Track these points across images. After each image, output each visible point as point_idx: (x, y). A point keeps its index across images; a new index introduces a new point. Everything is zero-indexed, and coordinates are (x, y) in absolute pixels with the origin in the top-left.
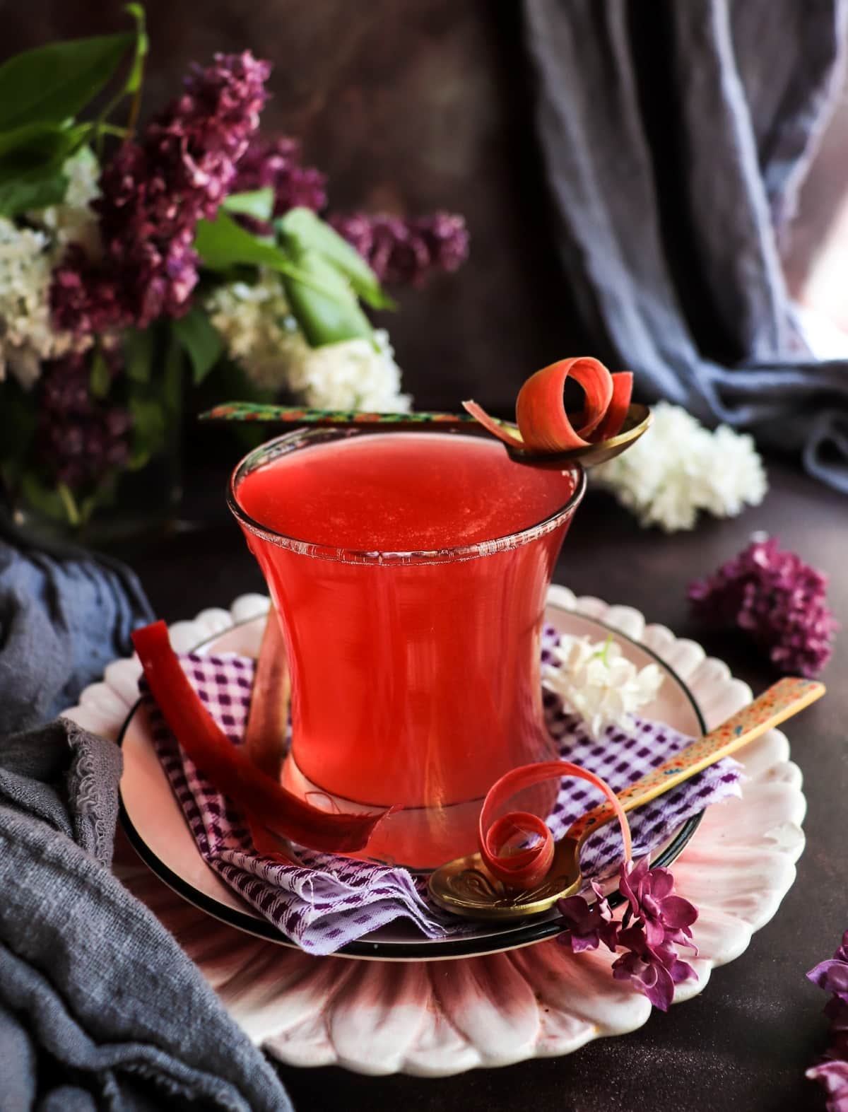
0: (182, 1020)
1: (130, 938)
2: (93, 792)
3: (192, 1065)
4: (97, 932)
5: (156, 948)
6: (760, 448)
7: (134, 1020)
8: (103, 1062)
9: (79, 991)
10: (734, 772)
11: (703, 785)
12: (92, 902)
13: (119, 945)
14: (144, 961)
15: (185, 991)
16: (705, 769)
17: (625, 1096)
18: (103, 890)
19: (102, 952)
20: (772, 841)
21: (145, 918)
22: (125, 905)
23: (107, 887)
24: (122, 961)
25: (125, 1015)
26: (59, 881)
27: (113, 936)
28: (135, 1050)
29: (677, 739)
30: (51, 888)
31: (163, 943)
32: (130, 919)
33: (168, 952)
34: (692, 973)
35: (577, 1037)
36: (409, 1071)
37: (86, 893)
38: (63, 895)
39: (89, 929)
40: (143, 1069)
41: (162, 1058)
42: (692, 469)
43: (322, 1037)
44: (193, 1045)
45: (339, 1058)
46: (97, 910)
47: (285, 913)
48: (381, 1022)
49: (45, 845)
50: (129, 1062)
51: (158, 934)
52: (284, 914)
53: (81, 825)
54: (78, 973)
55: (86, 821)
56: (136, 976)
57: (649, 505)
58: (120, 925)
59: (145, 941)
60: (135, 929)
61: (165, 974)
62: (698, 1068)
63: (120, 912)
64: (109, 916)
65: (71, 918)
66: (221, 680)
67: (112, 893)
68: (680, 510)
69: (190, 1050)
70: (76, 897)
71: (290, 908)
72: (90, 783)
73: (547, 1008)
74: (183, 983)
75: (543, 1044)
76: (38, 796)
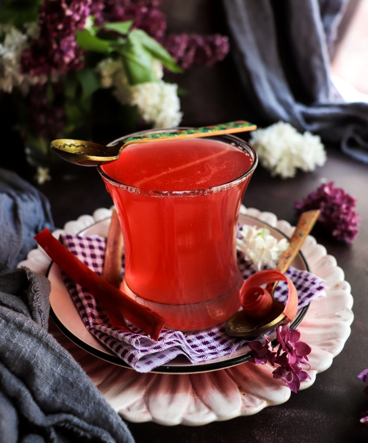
0: (85, 403)
1: (61, 366)
2: (40, 300)
4: (47, 363)
5: (72, 370)
6: (324, 141)
7: (63, 403)
9: (38, 389)
10: (322, 286)
11: (309, 292)
12: (44, 350)
13: (56, 369)
14: (67, 376)
15: (86, 390)
17: (278, 431)
18: (49, 344)
19: (49, 372)
20: (339, 316)
21: (68, 357)
22: (59, 351)
23: (51, 342)
24: (57, 376)
25: (59, 401)
27: (53, 365)
28: (64, 416)
29: (295, 272)
30: (26, 343)
31: (75, 368)
32: (61, 357)
33: (78, 372)
34: (308, 377)
35: (258, 406)
37: (42, 345)
38: (32, 346)
39: (44, 362)
40: (67, 425)
41: (76, 420)
42: (294, 151)
43: (145, 409)
44: (90, 414)
45: (153, 418)
46: (47, 353)
48: (171, 401)
49: (23, 323)
50: (61, 422)
51: (73, 364)
53: (35, 315)
55: (37, 313)
56: (63, 383)
57: (275, 167)
58: (56, 360)
59: (67, 367)
60: (63, 362)
61: (77, 382)
62: (309, 418)
63: (57, 354)
64: (52, 356)
65: (36, 357)
66: (91, 247)
67: (53, 345)
68: (289, 169)
69: (88, 416)
70: (37, 347)
72: (38, 296)
73: (244, 393)
74: (85, 386)
75: (244, 410)
76: (14, 302)
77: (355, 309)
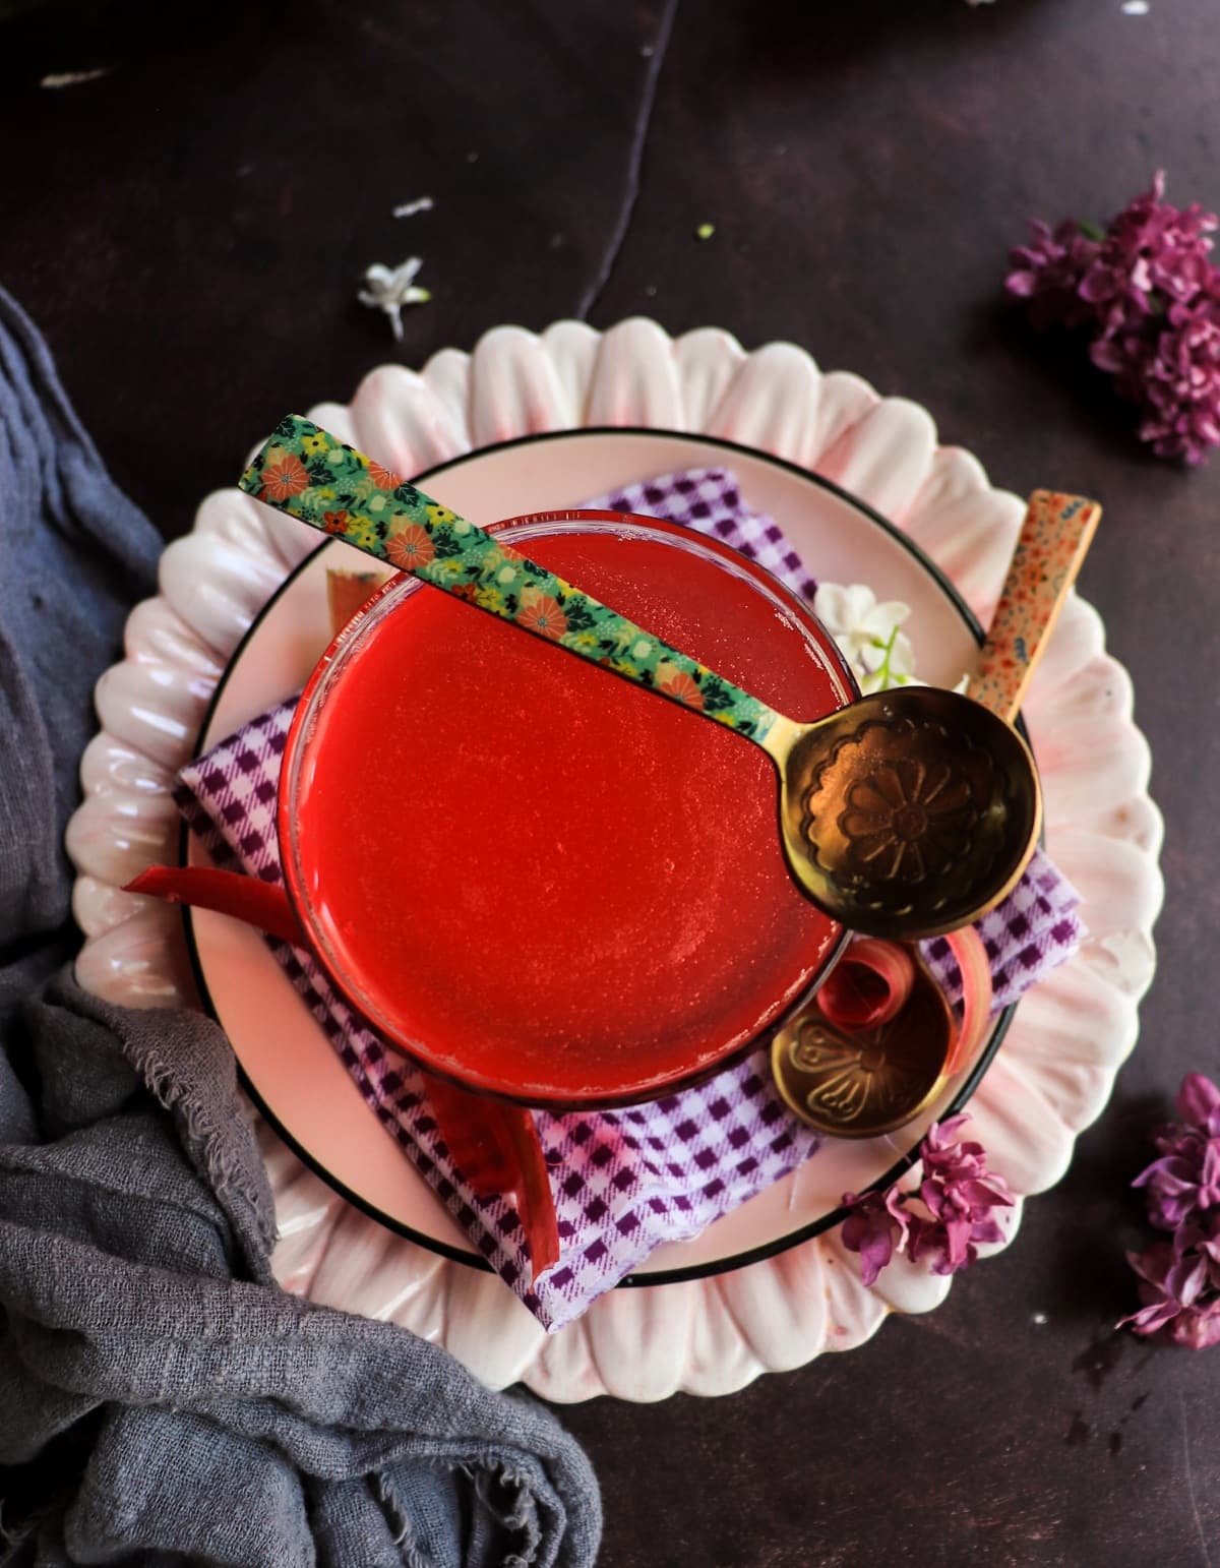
0: (439, 1416)
3: (461, 1440)
8: (368, 1467)
11: (1028, 941)
15: (434, 1390)
16: (1031, 910)
20: (1112, 959)
21: (366, 1336)
22: (339, 1336)
24: (352, 1375)
25: (374, 1421)
31: (389, 1347)
33: (400, 1351)
35: (867, 1330)
36: (689, 1393)
37: (292, 1344)
38: (268, 1362)
41: (429, 1449)
43: (584, 1364)
44: (459, 1430)
45: (609, 1392)
51: (381, 1343)
56: (373, 1385)
58: (337, 1350)
59: (369, 1352)
61: (404, 1381)
65: (288, 1382)
70: (283, 1353)
71: (521, 1277)
75: (833, 1344)
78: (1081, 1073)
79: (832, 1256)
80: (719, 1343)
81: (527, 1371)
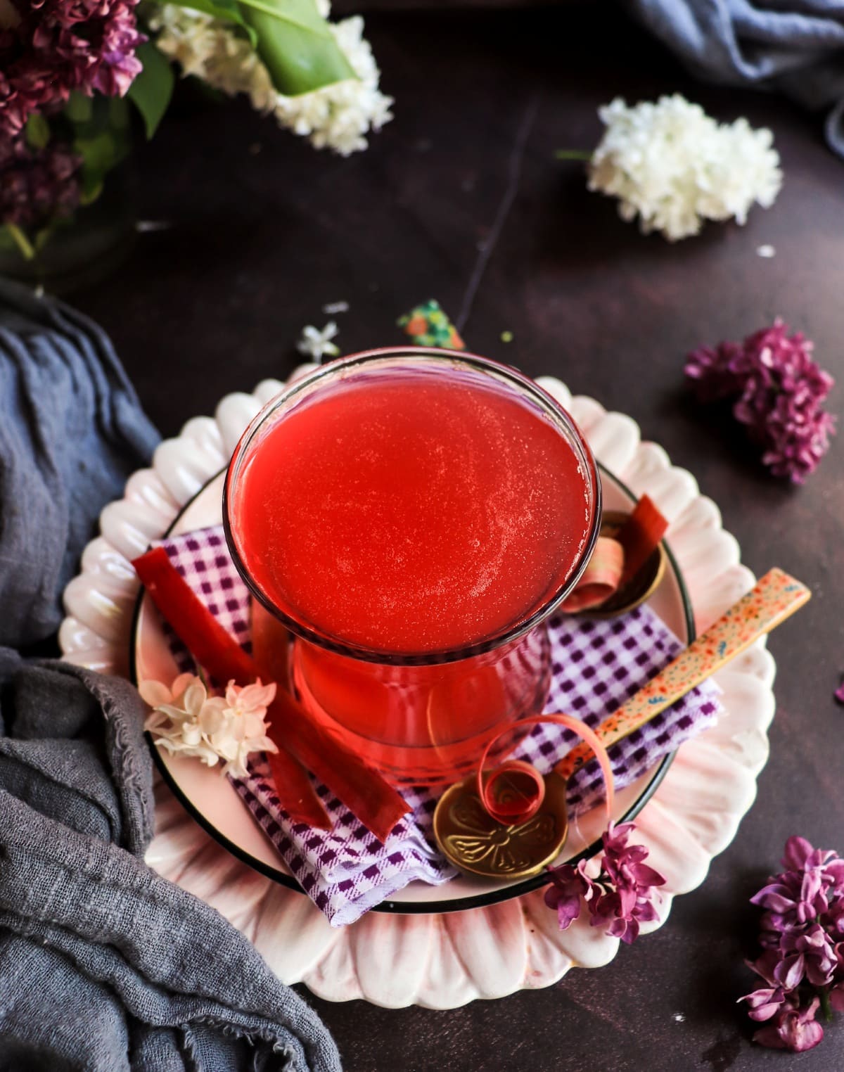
0: (237, 987)
1: (184, 923)
2: (134, 765)
3: (249, 1013)
4: (157, 928)
5: (207, 928)
7: (198, 987)
8: (178, 1020)
9: (150, 969)
10: (714, 700)
11: (683, 714)
12: (149, 905)
13: (176, 930)
14: (199, 940)
15: (236, 964)
16: (687, 694)
18: (157, 896)
19: (164, 939)
20: (739, 748)
22: (177, 902)
23: (161, 894)
24: (181, 942)
25: (190, 984)
26: (119, 894)
27: (171, 925)
29: (663, 635)
31: (212, 923)
32: (183, 911)
33: (217, 930)
34: (657, 911)
35: (557, 975)
36: (422, 1005)
37: (144, 899)
38: (124, 905)
39: (151, 929)
40: (210, 1021)
41: (225, 1015)
42: (703, 182)
43: (349, 974)
45: (365, 996)
46: (155, 908)
47: (313, 887)
49: (101, 872)
50: (199, 1018)
51: (207, 918)
52: (313, 889)
54: (146, 960)
56: (194, 952)
57: (654, 217)
58: (175, 915)
59: (197, 924)
60: (188, 917)
61: (218, 952)
63: (174, 907)
64: (165, 912)
65: (134, 925)
66: (220, 562)
67: (166, 897)
68: (684, 219)
70: (135, 904)
71: (318, 883)
72: (130, 757)
74: (233, 957)
75: (529, 984)
76: (77, 774)
77: (774, 733)
78: (716, 817)
79: (533, 927)
80: (447, 973)
81: (308, 975)
